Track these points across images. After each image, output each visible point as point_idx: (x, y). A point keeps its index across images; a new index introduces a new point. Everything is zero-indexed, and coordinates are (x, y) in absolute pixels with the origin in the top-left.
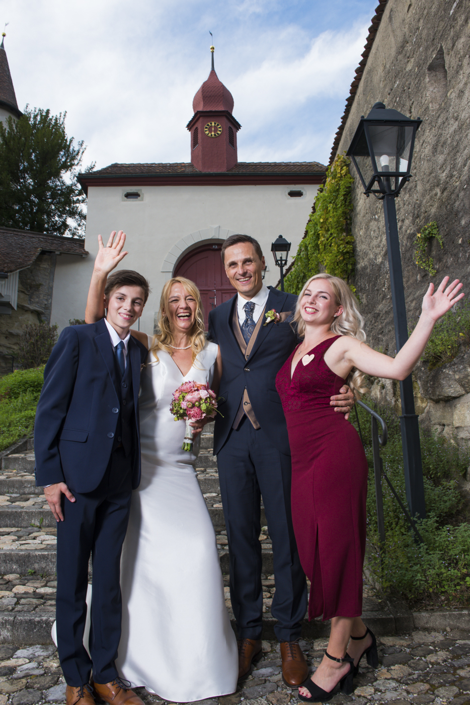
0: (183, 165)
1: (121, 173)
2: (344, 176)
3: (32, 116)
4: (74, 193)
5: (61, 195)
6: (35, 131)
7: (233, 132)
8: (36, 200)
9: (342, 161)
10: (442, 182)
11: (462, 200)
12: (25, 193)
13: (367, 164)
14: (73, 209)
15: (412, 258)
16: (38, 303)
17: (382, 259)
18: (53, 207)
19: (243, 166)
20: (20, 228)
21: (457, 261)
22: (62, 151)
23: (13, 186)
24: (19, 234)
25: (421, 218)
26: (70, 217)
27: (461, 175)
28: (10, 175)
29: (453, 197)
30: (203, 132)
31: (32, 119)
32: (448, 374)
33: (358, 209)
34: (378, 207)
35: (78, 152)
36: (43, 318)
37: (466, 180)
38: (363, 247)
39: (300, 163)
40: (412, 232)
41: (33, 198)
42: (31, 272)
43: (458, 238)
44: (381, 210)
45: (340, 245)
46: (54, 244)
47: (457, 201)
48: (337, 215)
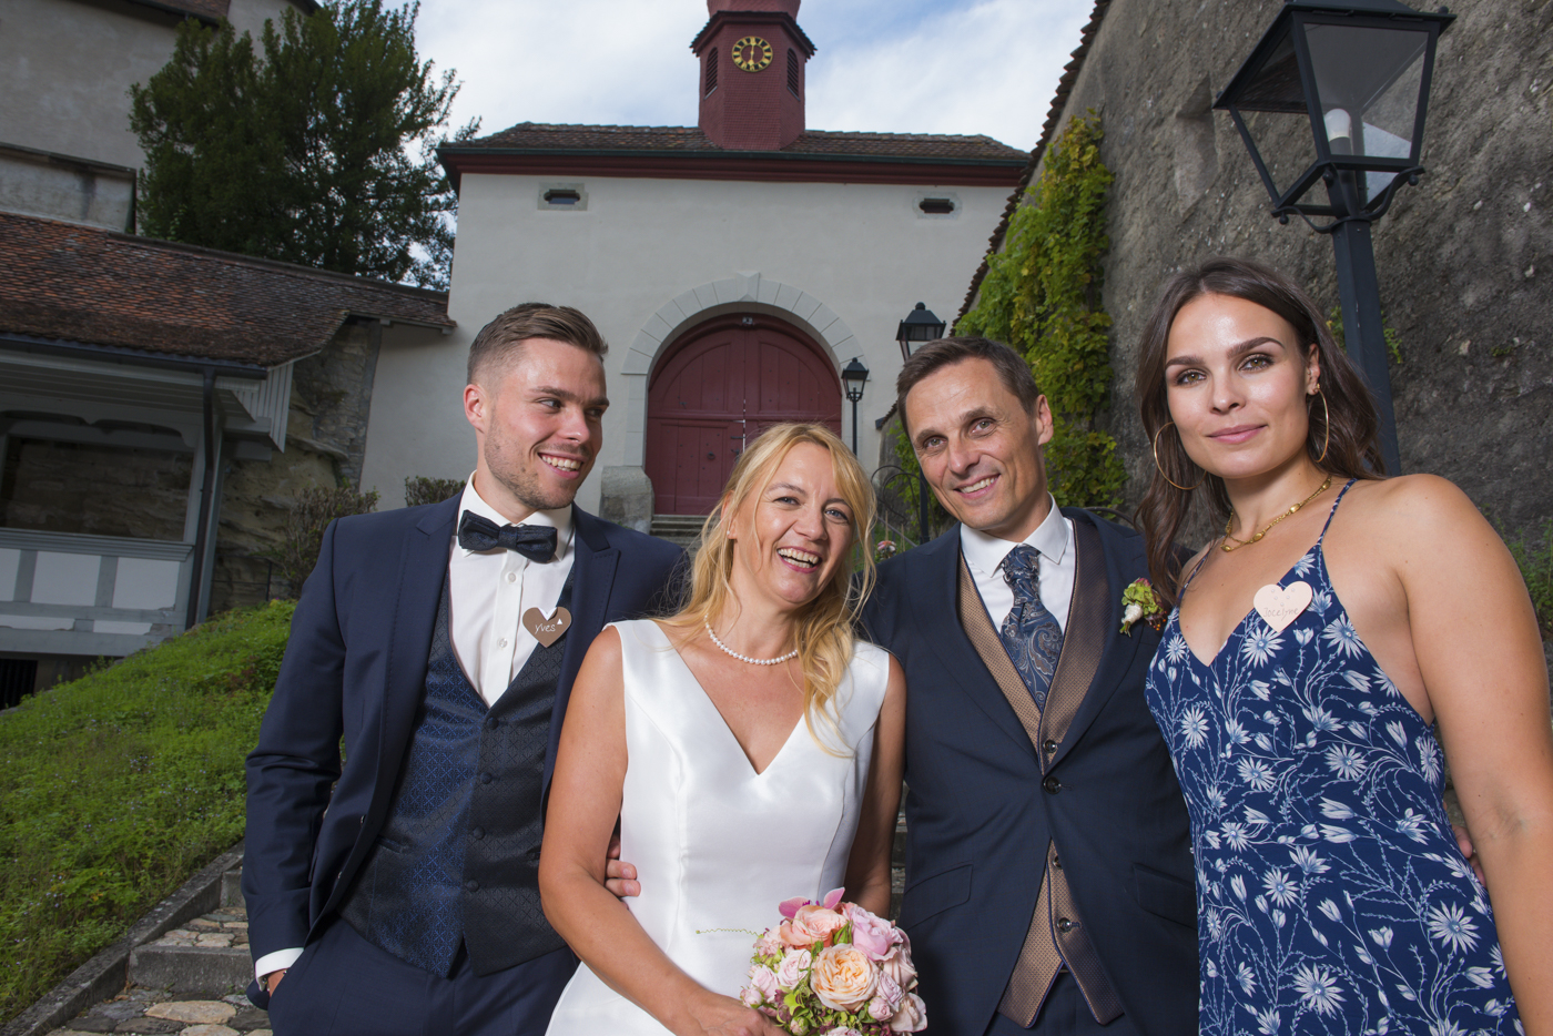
0: (681, 132)
1: (538, 146)
2: (1088, 167)
3: (341, 9)
4: (430, 186)
5: (397, 190)
6: (347, 44)
7: (796, 61)
8: (342, 200)
11: (1466, 241)
12: (316, 183)
14: (424, 222)
16: (334, 435)
18: (380, 218)
19: (818, 138)
20: (301, 261)
21: (1455, 400)
22: (404, 89)
23: (291, 165)
24: (299, 275)
25: (1325, 279)
26: (417, 240)
27: (1460, 175)
28: (283, 141)
29: (1432, 230)
30: (730, 60)
31: (340, 17)
33: (1124, 248)
35: (442, 96)
36: (345, 470)
37: (1478, 188)
39: (947, 137)
41: (333, 194)
42: (323, 365)
43: (1454, 339)
44: (1195, 253)
45: (1076, 333)
46: (379, 302)
47: (1449, 242)
48: (1069, 261)
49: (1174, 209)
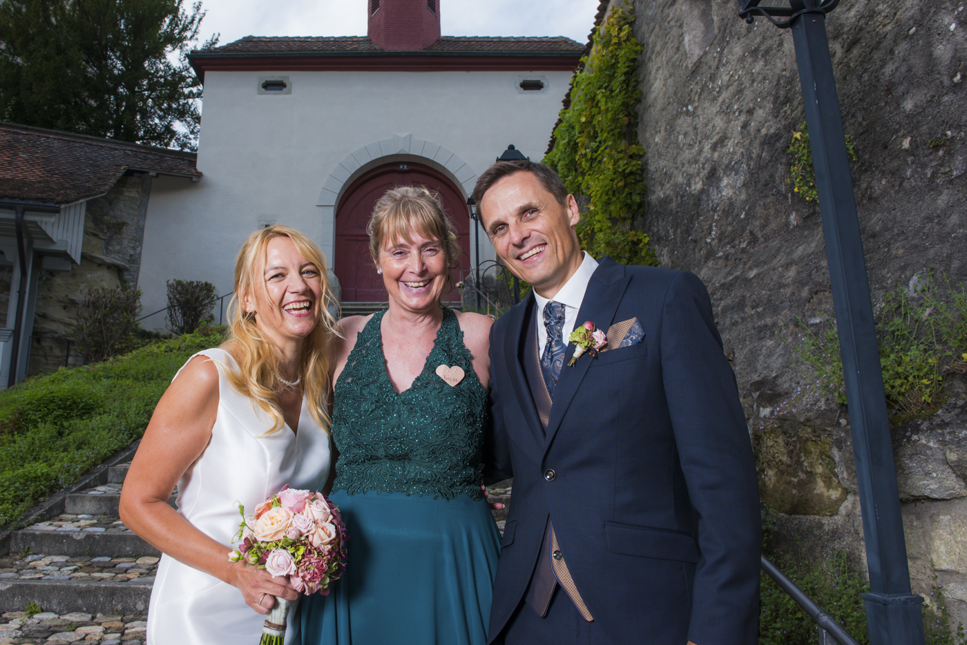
0: (355, 39)
1: (257, 51)
2: (624, 41)
4: (185, 82)
5: (164, 85)
8: (126, 93)
9: (620, 17)
10: (846, 29)
11: (904, 60)
12: (107, 82)
13: (671, 15)
14: (183, 106)
15: (774, 182)
16: (119, 252)
17: (703, 185)
18: (151, 104)
19: (449, 41)
20: (97, 134)
21: (901, 185)
22: (166, 16)
23: (90, 70)
24: (94, 143)
25: (795, 103)
26: (178, 119)
27: (897, 9)
28: (82, 52)
29: (877, 56)
32: (925, 445)
33: (651, 97)
34: (695, 90)
35: (193, 20)
36: (127, 276)
37: (912, 17)
38: (662, 163)
39: (538, 38)
40: (772, 131)
42: (110, 204)
43: (897, 137)
44: (700, 94)
45: (618, 160)
46: (149, 160)
47: (891, 63)
48: (612, 108)
49: (684, 65)
